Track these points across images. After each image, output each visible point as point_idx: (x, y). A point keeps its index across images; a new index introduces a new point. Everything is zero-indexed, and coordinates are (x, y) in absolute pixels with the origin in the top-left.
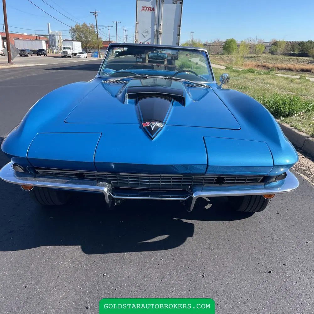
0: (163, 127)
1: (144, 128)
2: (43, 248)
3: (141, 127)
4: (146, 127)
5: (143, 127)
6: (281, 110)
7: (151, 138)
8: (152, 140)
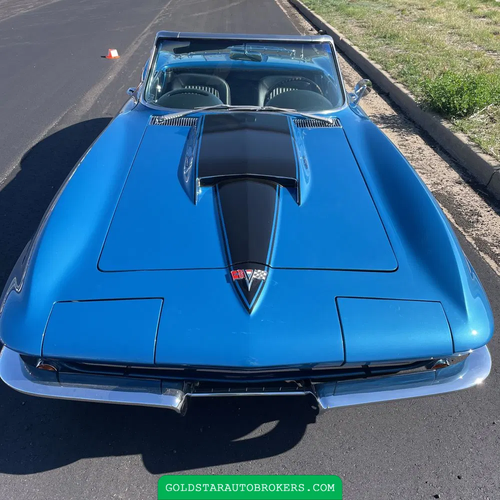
0: (266, 279)
1: (234, 283)
2: (82, 462)
3: (229, 278)
4: (238, 280)
5: (233, 279)
6: (455, 107)
7: (247, 308)
8: (250, 313)
